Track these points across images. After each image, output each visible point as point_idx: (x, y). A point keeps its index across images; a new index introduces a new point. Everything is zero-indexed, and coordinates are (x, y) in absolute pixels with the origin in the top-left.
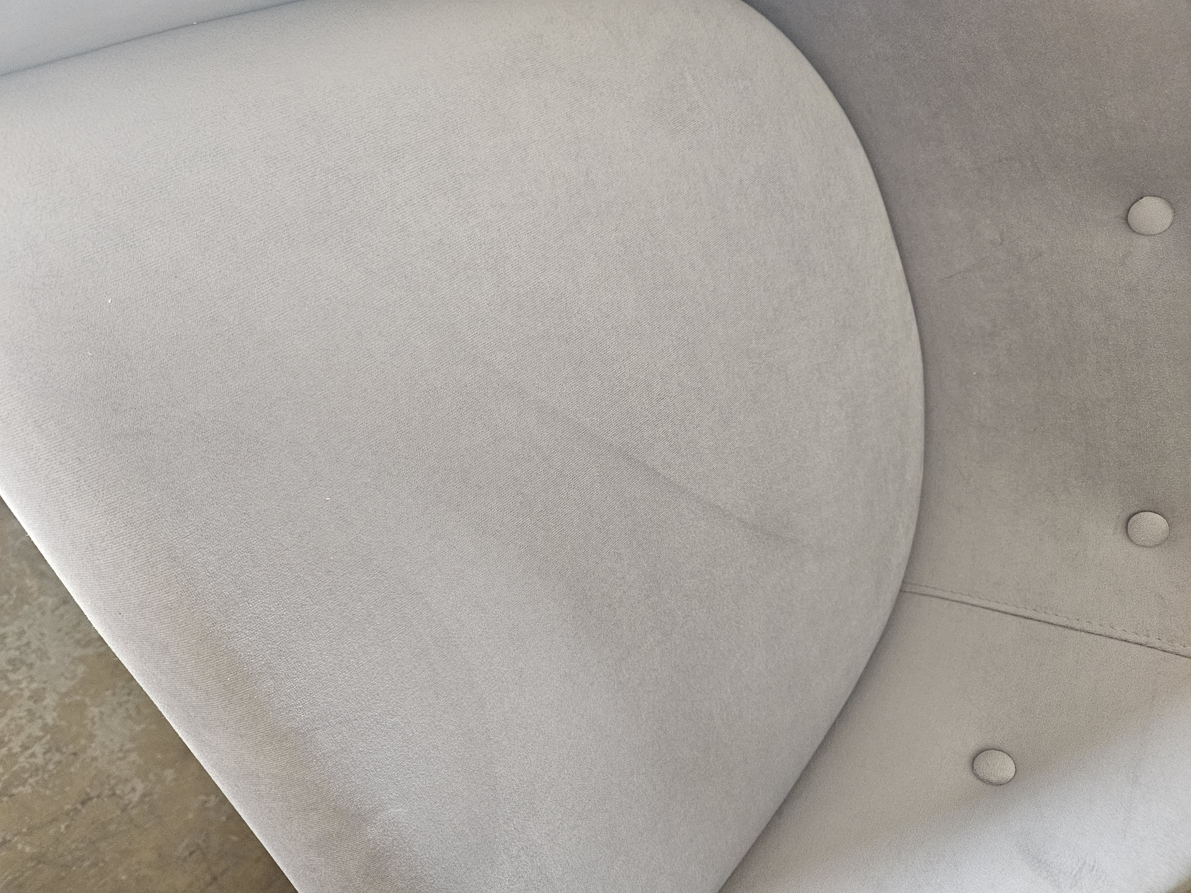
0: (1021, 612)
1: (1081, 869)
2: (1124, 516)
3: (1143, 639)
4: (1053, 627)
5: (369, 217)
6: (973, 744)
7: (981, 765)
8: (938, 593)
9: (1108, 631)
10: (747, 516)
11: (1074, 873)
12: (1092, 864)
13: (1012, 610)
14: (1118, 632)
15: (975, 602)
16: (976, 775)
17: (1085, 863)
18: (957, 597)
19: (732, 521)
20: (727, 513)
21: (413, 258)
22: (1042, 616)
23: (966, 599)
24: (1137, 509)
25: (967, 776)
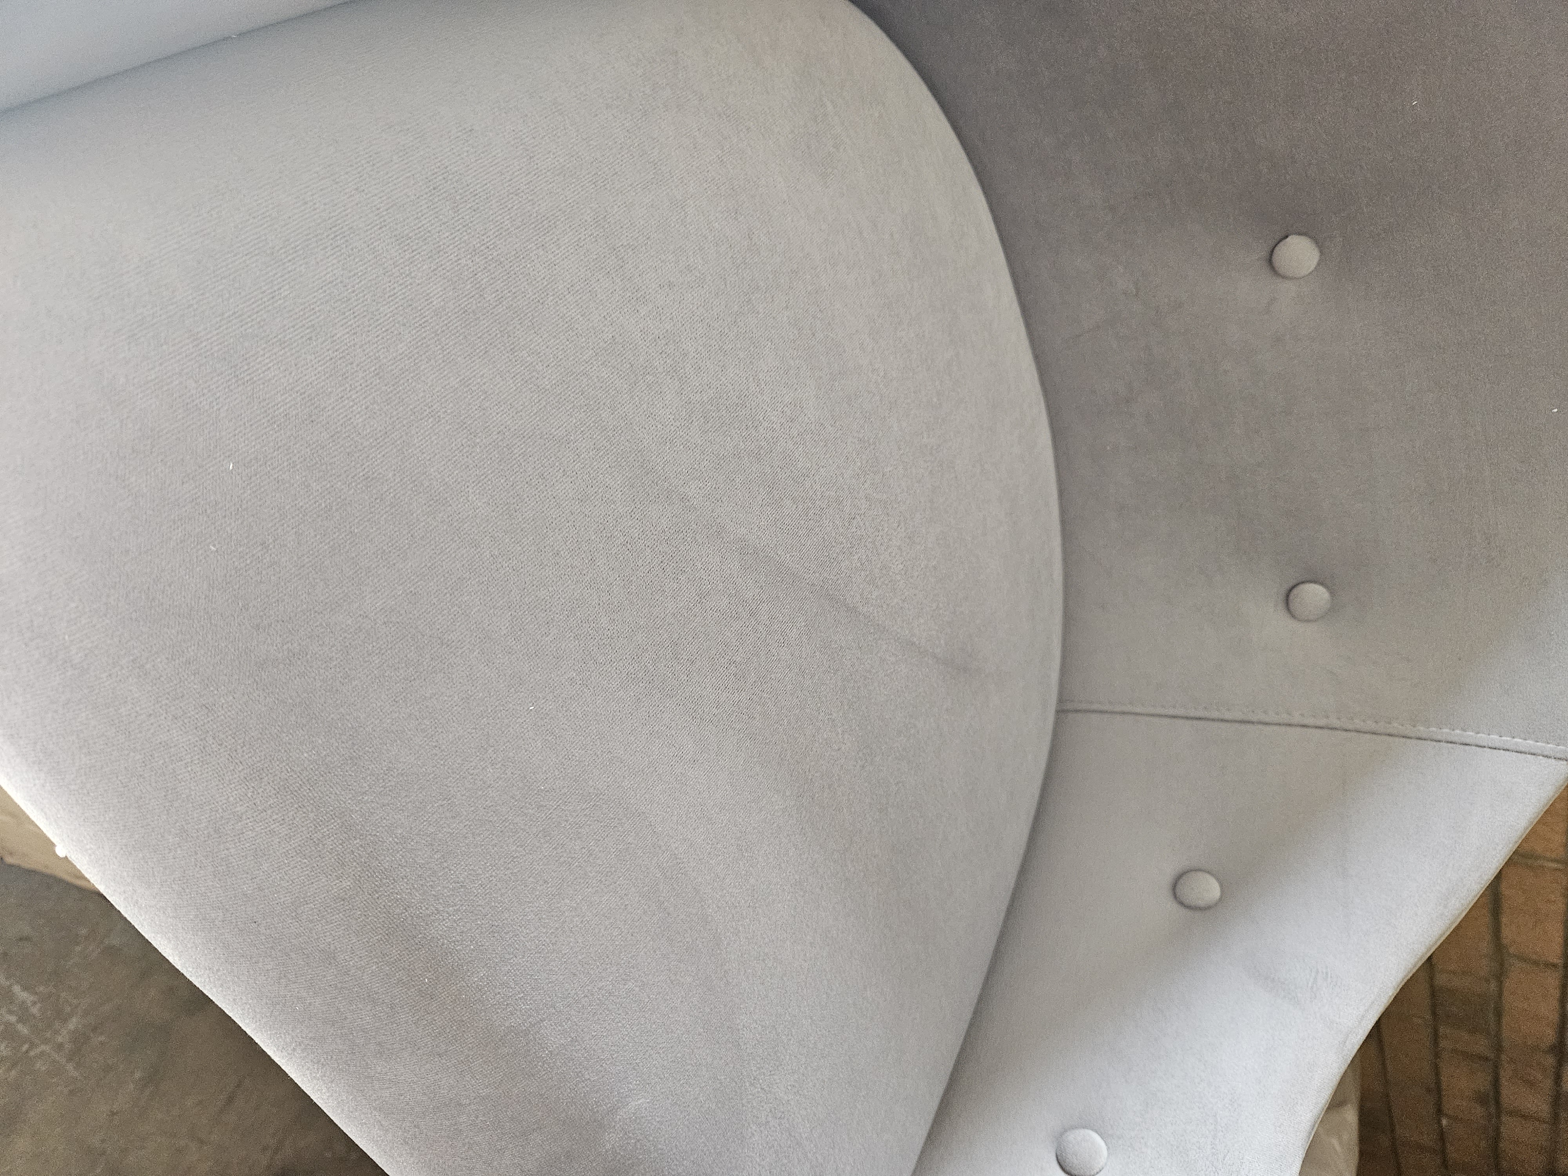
0: (1193, 713)
1: (1315, 979)
2: (1283, 591)
3: (1322, 722)
4: (1229, 725)
5: (530, 314)
6: (1169, 871)
7: (1185, 890)
8: (1095, 707)
9: (1284, 718)
10: (939, 650)
11: (1310, 985)
12: (1324, 971)
13: (1180, 712)
14: (1297, 719)
15: (1138, 710)
16: (1182, 904)
17: (1317, 972)
18: (1118, 708)
19: (926, 659)
20: (922, 650)
21: (586, 365)
22: (1215, 714)
23: (1128, 708)
24: (1295, 582)
25: (1171, 905)
